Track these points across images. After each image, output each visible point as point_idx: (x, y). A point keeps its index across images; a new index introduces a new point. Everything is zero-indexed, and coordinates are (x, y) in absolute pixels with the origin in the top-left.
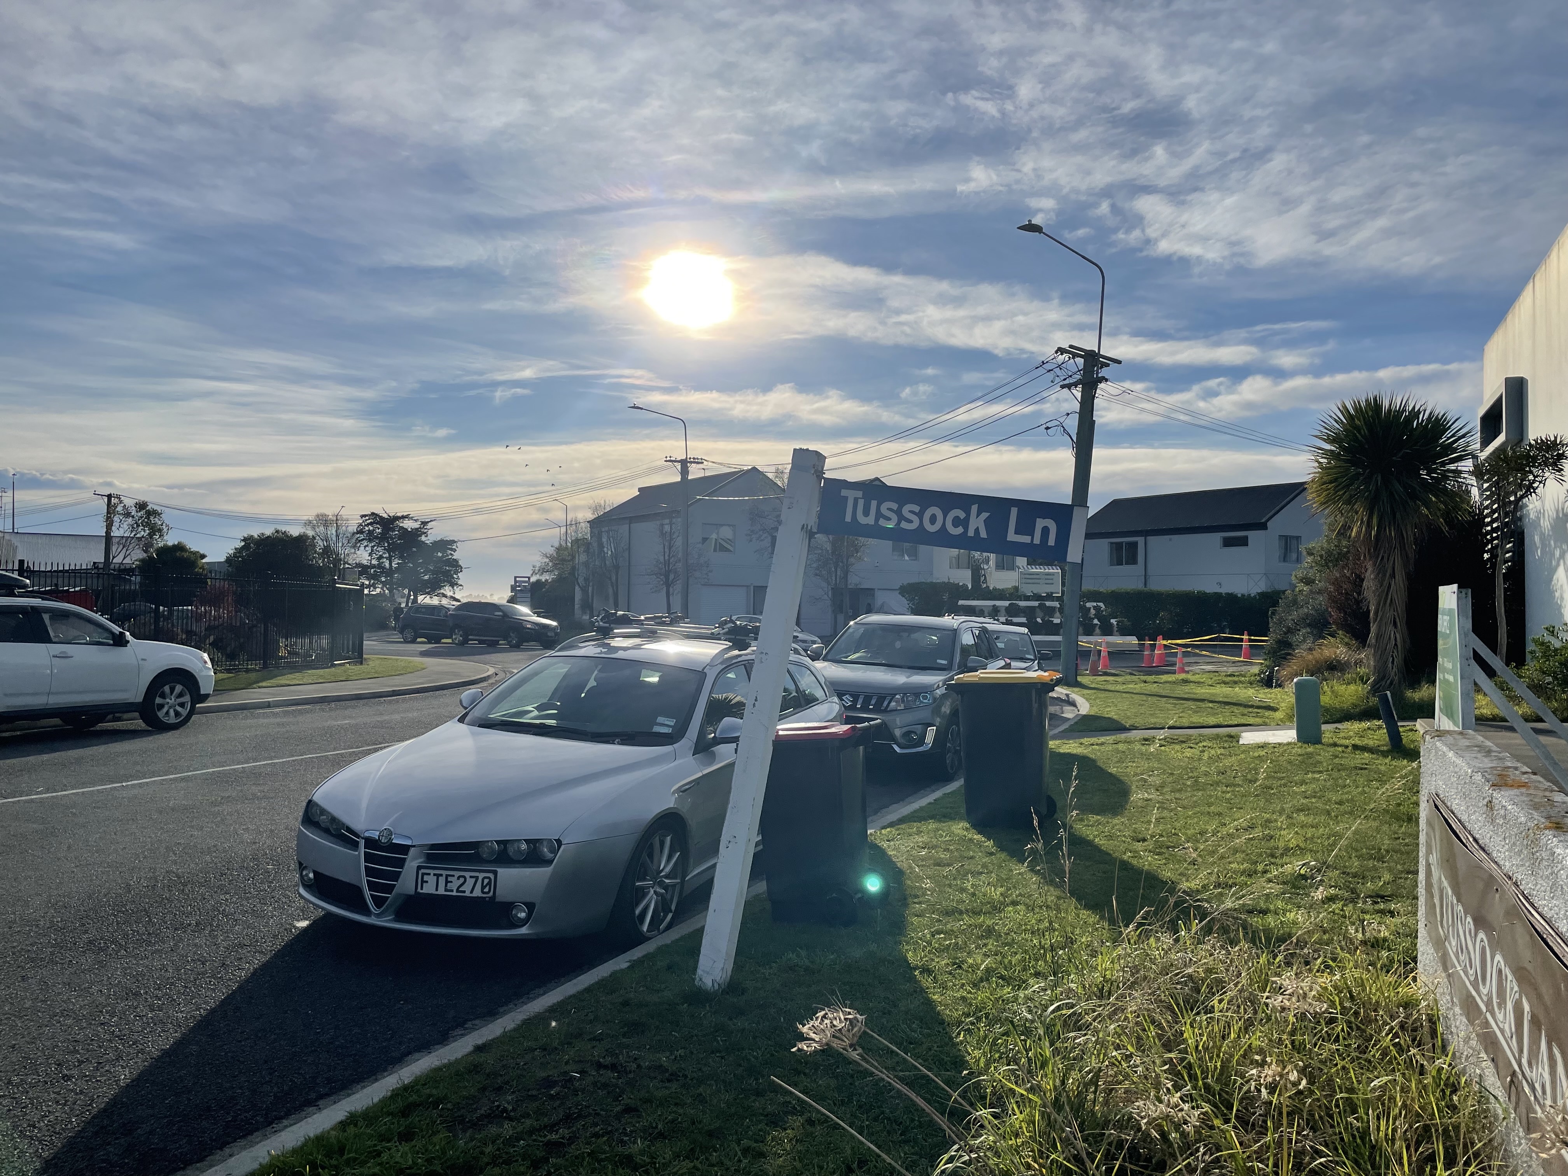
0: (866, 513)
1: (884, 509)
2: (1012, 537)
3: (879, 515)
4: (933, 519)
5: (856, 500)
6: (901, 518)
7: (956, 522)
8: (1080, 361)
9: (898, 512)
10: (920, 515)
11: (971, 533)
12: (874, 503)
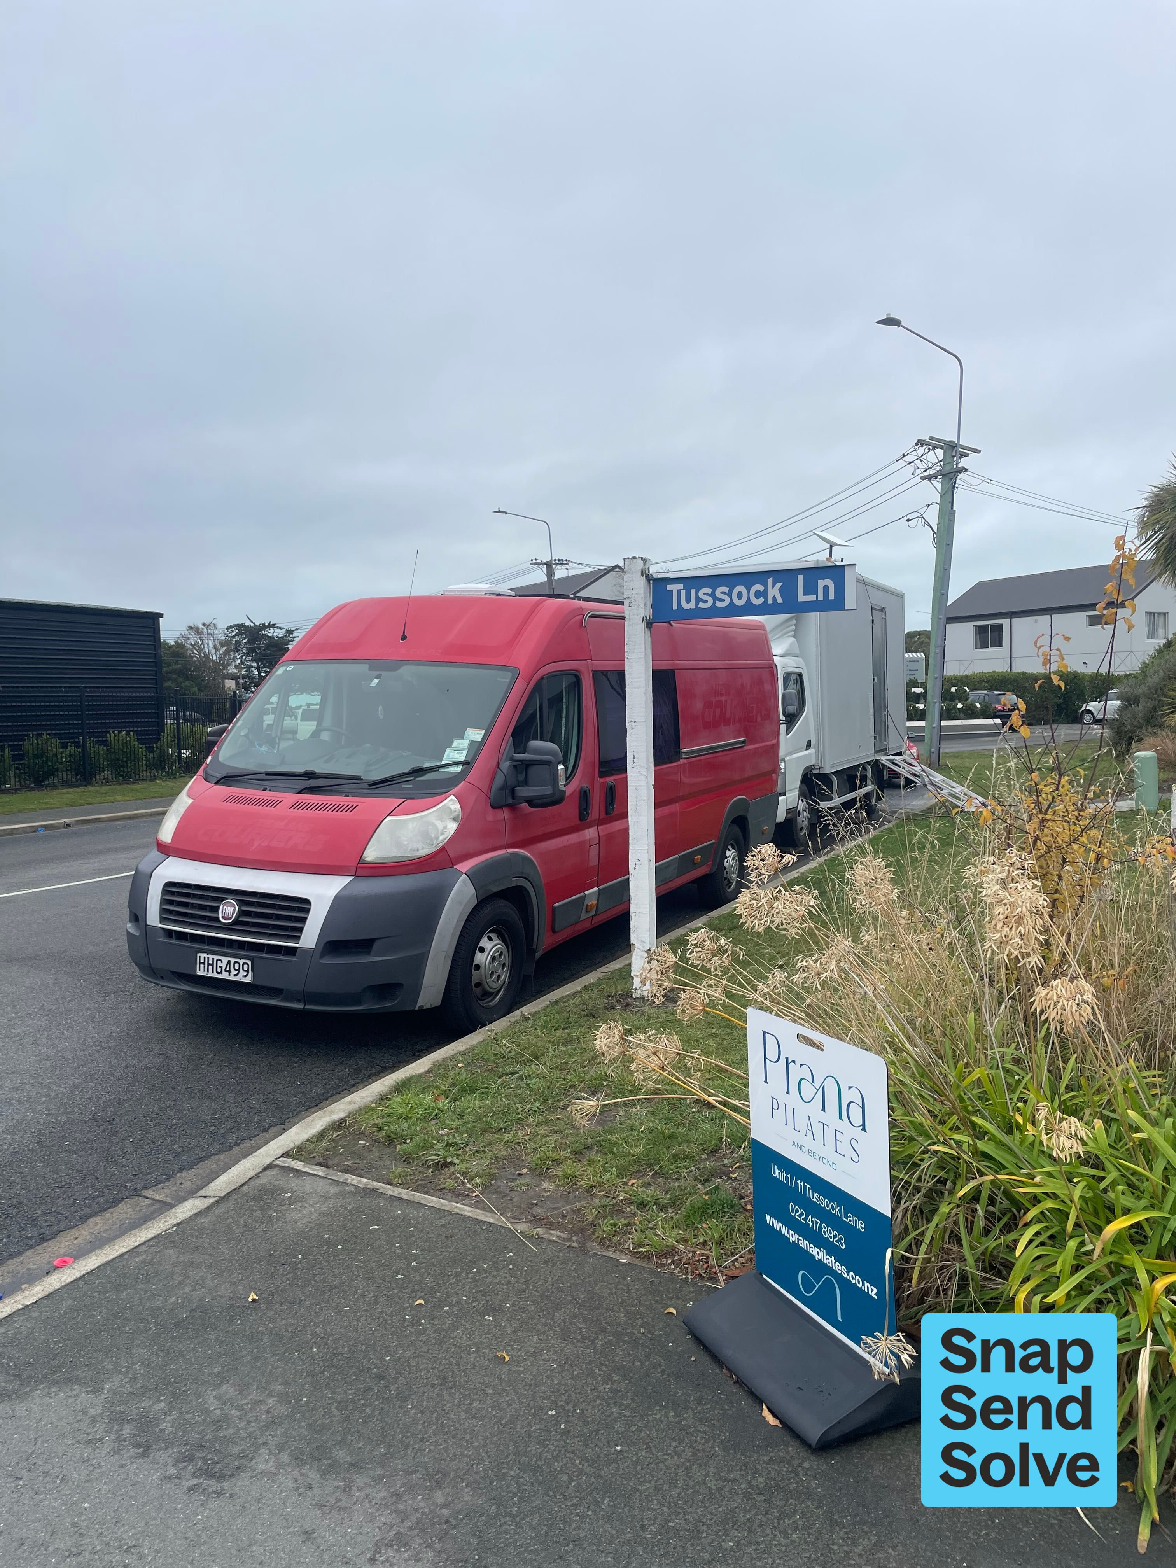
0: (688, 600)
1: (701, 594)
2: (801, 598)
3: (698, 600)
4: (740, 596)
5: (679, 591)
6: (715, 599)
7: (758, 594)
8: (940, 453)
9: (713, 595)
10: (730, 594)
11: (770, 601)
12: (693, 591)
